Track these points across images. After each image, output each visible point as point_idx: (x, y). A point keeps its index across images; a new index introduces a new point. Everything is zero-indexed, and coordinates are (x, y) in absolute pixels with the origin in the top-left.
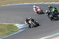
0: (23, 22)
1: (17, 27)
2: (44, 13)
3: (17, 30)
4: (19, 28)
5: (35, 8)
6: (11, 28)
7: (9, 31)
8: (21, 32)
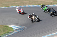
0: (18, 23)
1: (12, 29)
2: (26, 14)
3: (12, 31)
4: (14, 29)
5: (18, 8)
6: (7, 29)
7: (4, 32)
8: (16, 33)
